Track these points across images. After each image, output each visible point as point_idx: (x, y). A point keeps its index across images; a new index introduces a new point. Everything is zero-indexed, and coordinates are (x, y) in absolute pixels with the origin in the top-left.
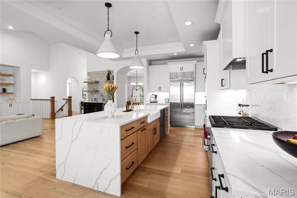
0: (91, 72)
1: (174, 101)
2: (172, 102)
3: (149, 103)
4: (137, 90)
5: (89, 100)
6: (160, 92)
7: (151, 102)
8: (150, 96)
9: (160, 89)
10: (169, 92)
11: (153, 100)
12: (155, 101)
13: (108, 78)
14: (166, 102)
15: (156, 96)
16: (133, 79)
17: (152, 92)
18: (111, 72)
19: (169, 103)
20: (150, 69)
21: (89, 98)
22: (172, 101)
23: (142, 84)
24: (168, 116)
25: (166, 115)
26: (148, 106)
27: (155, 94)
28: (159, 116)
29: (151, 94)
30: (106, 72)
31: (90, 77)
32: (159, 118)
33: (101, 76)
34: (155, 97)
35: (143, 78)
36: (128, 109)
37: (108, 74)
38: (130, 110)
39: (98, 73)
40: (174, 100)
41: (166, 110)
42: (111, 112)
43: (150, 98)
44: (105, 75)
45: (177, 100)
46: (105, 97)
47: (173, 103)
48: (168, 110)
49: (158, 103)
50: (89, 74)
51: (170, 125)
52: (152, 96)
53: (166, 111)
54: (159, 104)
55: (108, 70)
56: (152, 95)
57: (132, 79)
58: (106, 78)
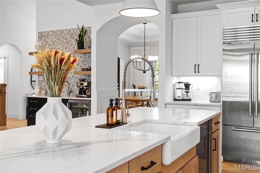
0: (45, 32)
1: (234, 97)
2: (230, 99)
3: (172, 102)
4: (145, 72)
5: (40, 92)
6: (197, 76)
7: (175, 100)
8: (174, 85)
9: (197, 70)
10: (220, 75)
11: (180, 94)
12: (186, 98)
13: (81, 45)
14: (213, 100)
15: (187, 86)
16: (137, 48)
17: (178, 76)
18: (85, 33)
19: (221, 104)
20: (174, 21)
21: (41, 89)
22: (230, 97)
23: (156, 58)
24: (218, 136)
25: (214, 136)
26: (169, 110)
27: (185, 80)
28: (197, 140)
29: (175, 80)
30: (75, 31)
31: (44, 42)
32: (197, 146)
33: (66, 39)
34: (184, 88)
35: (158, 45)
36: (112, 120)
37: (80, 35)
38: (118, 124)
39: (59, 34)
40: (233, 95)
41: (214, 121)
42: (55, 132)
43: (174, 91)
44: (73, 38)
45: (242, 95)
46: (73, 86)
47: (231, 102)
48: (218, 123)
49: (193, 102)
50: (41, 36)
51: (222, 157)
52: (178, 86)
53: (213, 125)
54: (196, 105)
55: (81, 27)
56: (179, 83)
57: (134, 48)
58: (75, 45)
